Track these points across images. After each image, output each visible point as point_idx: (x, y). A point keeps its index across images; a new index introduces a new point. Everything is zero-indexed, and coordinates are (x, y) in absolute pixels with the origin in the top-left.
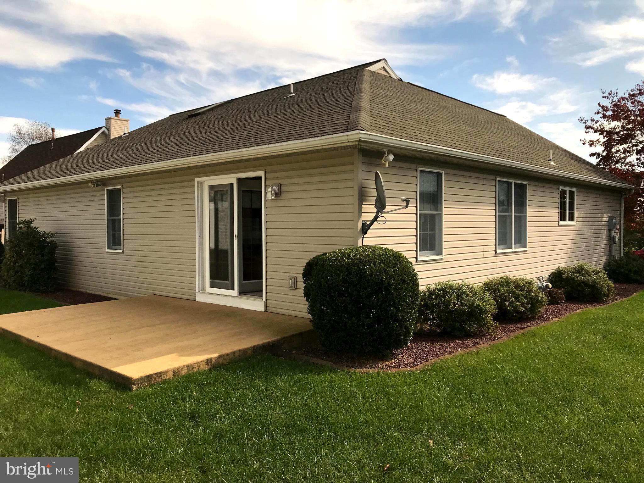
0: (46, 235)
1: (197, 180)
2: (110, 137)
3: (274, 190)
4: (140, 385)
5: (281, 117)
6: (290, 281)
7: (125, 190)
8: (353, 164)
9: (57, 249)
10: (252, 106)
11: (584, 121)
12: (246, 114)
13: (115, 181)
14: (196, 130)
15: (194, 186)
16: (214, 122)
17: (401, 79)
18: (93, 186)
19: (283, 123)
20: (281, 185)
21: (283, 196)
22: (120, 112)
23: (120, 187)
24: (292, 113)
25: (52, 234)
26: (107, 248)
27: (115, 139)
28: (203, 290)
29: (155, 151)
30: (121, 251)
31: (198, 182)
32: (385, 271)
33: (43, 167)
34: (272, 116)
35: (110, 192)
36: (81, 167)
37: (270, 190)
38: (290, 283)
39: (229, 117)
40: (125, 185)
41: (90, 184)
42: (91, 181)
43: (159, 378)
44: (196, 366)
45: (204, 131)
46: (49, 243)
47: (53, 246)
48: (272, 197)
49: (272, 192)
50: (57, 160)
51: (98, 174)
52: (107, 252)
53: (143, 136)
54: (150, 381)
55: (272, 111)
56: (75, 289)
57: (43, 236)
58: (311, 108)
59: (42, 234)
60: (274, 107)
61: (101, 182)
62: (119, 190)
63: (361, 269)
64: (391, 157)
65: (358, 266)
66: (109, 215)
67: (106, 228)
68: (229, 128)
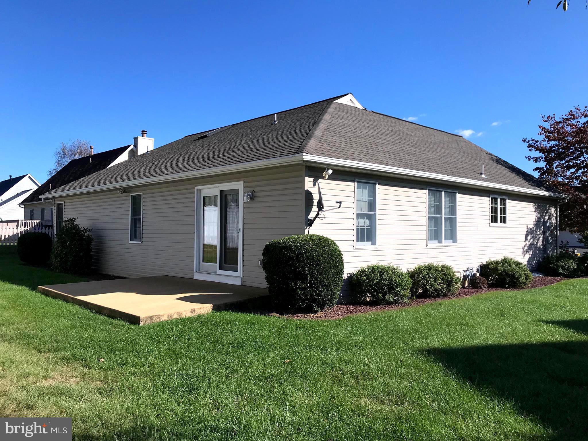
0: (85, 230)
1: (197, 188)
2: (137, 154)
3: (249, 195)
4: (145, 322)
5: (261, 141)
6: (259, 262)
7: (144, 196)
8: (302, 177)
9: (93, 241)
10: (245, 131)
11: (527, 141)
12: (239, 137)
13: (138, 189)
14: (200, 150)
15: (194, 193)
16: (214, 144)
17: (366, 109)
18: (121, 192)
19: (260, 146)
20: (254, 191)
21: (256, 199)
22: (146, 133)
23: (141, 193)
24: (269, 138)
25: (89, 230)
26: (130, 240)
27: (140, 155)
28: (199, 271)
29: (168, 166)
30: (140, 243)
31: (197, 189)
32: (316, 251)
33: (84, 179)
34: (255, 140)
35: (133, 197)
36: (112, 178)
37: (246, 195)
38: (259, 264)
39: (227, 140)
40: (144, 192)
41: (118, 191)
42: (119, 189)
43: (158, 319)
44: (184, 313)
45: (207, 150)
46: (86, 236)
47: (90, 240)
48: (247, 200)
49: (247, 197)
50: (95, 173)
51: (125, 184)
52: (130, 243)
53: (162, 153)
54: (152, 320)
55: (257, 136)
56: (104, 273)
57: (83, 231)
58: (283, 134)
59: (82, 230)
60: (260, 132)
61: (126, 190)
62: (140, 196)
63: (299, 249)
64: (330, 172)
65: (298, 247)
66: (132, 215)
67: (130, 225)
68: (224, 149)
